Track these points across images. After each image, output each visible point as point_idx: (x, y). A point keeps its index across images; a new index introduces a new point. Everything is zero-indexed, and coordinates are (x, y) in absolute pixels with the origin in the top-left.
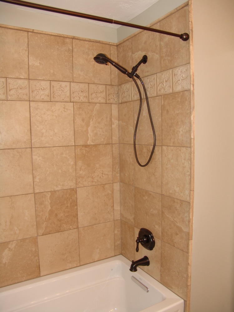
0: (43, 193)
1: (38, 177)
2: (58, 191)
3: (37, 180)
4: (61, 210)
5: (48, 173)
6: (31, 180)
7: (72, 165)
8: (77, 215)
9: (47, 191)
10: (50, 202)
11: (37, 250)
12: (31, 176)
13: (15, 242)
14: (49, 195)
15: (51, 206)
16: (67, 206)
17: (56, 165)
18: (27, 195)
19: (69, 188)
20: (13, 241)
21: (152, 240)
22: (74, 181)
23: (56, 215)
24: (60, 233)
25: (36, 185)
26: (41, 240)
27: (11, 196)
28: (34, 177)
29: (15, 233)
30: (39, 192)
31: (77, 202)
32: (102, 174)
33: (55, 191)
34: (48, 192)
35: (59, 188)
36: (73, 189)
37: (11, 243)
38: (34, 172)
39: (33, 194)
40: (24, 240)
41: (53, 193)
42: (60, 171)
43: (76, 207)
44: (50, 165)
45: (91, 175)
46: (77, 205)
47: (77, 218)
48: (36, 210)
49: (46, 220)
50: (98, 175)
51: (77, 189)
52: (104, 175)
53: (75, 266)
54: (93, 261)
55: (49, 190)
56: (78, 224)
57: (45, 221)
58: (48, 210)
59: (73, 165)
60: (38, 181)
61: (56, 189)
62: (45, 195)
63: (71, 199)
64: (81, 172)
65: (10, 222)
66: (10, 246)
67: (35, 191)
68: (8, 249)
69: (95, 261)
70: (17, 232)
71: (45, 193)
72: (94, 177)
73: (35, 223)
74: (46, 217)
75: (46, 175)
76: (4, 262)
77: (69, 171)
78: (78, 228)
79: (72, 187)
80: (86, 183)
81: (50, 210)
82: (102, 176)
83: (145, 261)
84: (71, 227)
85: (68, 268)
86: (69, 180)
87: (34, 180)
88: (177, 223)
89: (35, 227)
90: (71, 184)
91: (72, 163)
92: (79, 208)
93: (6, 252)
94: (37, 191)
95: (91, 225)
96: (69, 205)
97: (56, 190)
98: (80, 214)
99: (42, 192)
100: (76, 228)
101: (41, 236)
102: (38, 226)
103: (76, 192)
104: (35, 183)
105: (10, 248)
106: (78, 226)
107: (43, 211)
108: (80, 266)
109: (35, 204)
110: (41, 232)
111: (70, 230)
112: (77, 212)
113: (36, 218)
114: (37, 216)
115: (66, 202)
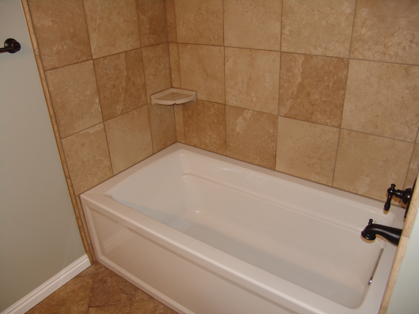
0: (293, 54)
1: (288, 28)
2: (316, 56)
3: (286, 31)
4: (317, 89)
5: (304, 22)
6: (278, 30)
7: (347, 13)
8: (343, 106)
9: (300, 52)
10: (301, 70)
11: (275, 134)
12: (278, 25)
13: (251, 111)
14: (301, 60)
15: (302, 78)
16: (328, 86)
17: (319, 11)
18: (270, 52)
19: (336, 56)
20: (249, 109)
22: (348, 46)
23: (308, 94)
24: (310, 123)
25: (284, 40)
26: (282, 122)
27: (251, 49)
28: (282, 27)
29: (252, 100)
30: (288, 51)
31: (346, 83)
32: (411, 41)
33: (312, 56)
34: (301, 55)
35: (319, 51)
36: (342, 59)
37: (247, 111)
38: (283, 18)
39: (279, 53)
40: (261, 113)
41: (308, 57)
42: (324, 23)
43: (342, 92)
44: (309, 9)
45: (383, 39)
46: (344, 89)
47: (342, 112)
48: (280, 78)
49: (292, 96)
50: (399, 44)
51: (350, 60)
52: (414, 45)
53: (325, 183)
54: (354, 192)
55: (303, 52)
56: (341, 122)
57: (291, 98)
58: (297, 83)
59: (349, 14)
60: (288, 33)
61: (314, 52)
62: (295, 58)
63: (335, 76)
64: (363, 31)
65: (248, 84)
66: (245, 115)
67: (282, 48)
68: (242, 117)
69: (359, 193)
70: (255, 100)
71: (296, 55)
72: (390, 44)
73: (277, 97)
74: (293, 92)
75: (301, 26)
76: (237, 131)
77: (339, 24)
78: (339, 127)
79: (341, 56)
80: (369, 53)
81: (300, 83)
82: (410, 47)
84: (328, 121)
85: (313, 180)
86: (338, 41)
87: (282, 31)
89: (276, 101)
90: (341, 50)
91: (348, 11)
92: (347, 96)
93: (240, 120)
94: (284, 49)
95: (363, 133)
96: (331, 85)
97: (314, 54)
98: (348, 107)
99: (291, 52)
100: (337, 127)
101: (283, 116)
102: (281, 102)
103: (347, 66)
104: (283, 36)
105: (245, 117)
106: (340, 125)
107: (289, 82)
108: (332, 187)
109: (281, 68)
110: (284, 111)
111: (327, 127)
112: (344, 100)
113: (280, 89)
114: (280, 87)
115: (326, 78)
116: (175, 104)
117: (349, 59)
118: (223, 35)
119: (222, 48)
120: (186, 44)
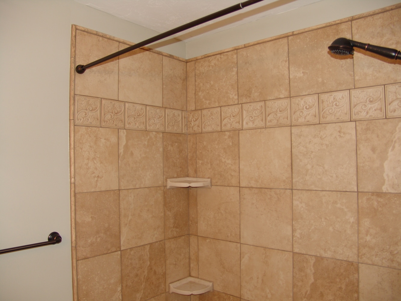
0: (305, 256)
1: (298, 231)
2: (327, 259)
3: (297, 234)
4: (330, 290)
5: (313, 228)
6: (289, 233)
7: (351, 222)
9: (311, 254)
10: (313, 271)
12: (289, 228)
14: (312, 261)
15: (314, 278)
16: (341, 288)
17: (326, 219)
18: (283, 252)
19: (345, 259)
22: (355, 251)
23: (322, 295)
25: (295, 242)
27: (265, 248)
28: (293, 231)
29: (267, 296)
30: (300, 252)
31: (358, 286)
33: (322, 258)
34: (312, 256)
35: (328, 254)
36: (352, 263)
38: (294, 223)
39: (291, 253)
41: (319, 259)
42: (331, 229)
43: (356, 295)
44: (316, 216)
45: (388, 247)
46: (357, 292)
48: (293, 276)
49: (306, 295)
55: (313, 254)
57: (305, 297)
58: (310, 283)
59: (353, 222)
60: (298, 236)
61: (324, 255)
62: (307, 259)
63: (347, 279)
64: (368, 238)
65: (263, 280)
67: (294, 249)
70: (269, 296)
71: (307, 256)
72: (396, 252)
73: (291, 294)
74: (307, 292)
75: (310, 231)
77: (345, 231)
79: (350, 260)
80: (377, 258)
81: (313, 283)
86: (345, 246)
87: (293, 234)
89: (290, 299)
90: (350, 255)
91: (352, 220)
92: (361, 299)
94: (296, 250)
96: (343, 287)
97: (324, 256)
99: (303, 253)
103: (357, 270)
104: (294, 238)
107: (302, 281)
109: (293, 268)
113: (293, 287)
114: (294, 286)
115: (338, 280)
116: (192, 294)
117: (359, 263)
118: (239, 233)
119: (239, 245)
120: (205, 238)
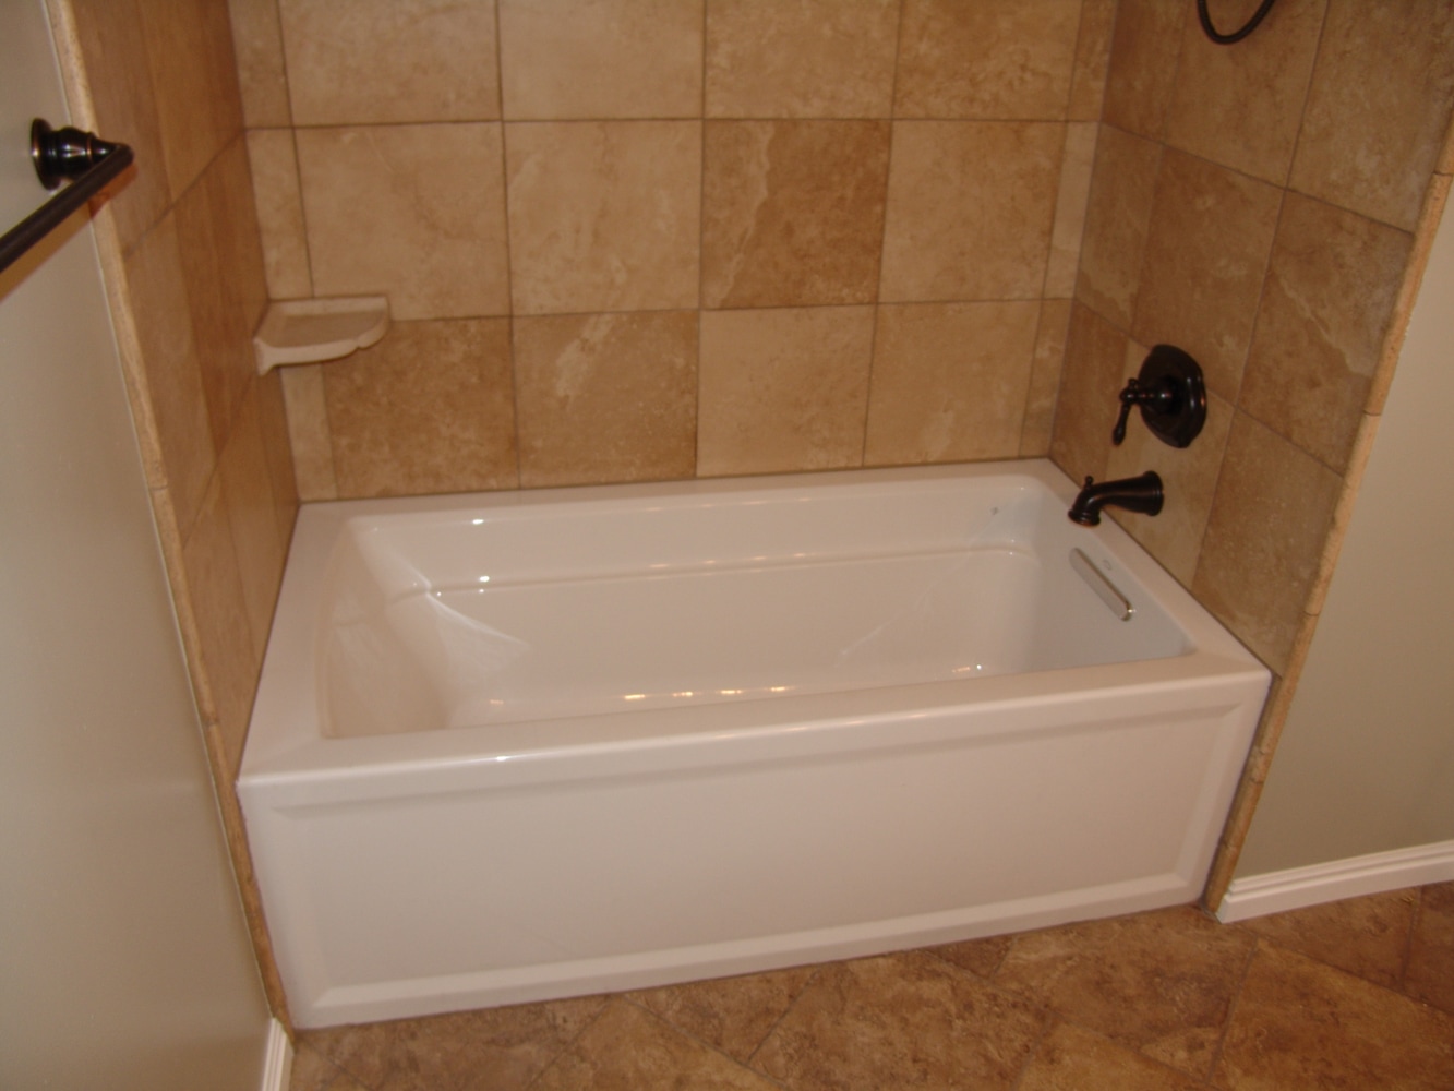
0: (742, 124)
1: (726, 47)
2: (809, 121)
3: (720, 59)
4: (813, 211)
5: (772, 31)
6: (693, 56)
8: (880, 244)
9: (762, 115)
10: (767, 166)
11: (693, 368)
12: (694, 40)
13: (607, 317)
14: (765, 136)
15: (768, 188)
16: (842, 199)
18: (671, 123)
19: (859, 115)
20: (600, 313)
21: (1192, 403)
22: (888, 88)
23: (789, 230)
24: (795, 311)
25: (713, 84)
26: (713, 327)
27: (606, 120)
28: (707, 47)
29: (612, 281)
30: (728, 114)
31: (886, 185)
32: (1023, 68)
33: (795, 123)
34: (764, 123)
35: (815, 108)
36: (873, 124)
37: (593, 320)
38: (710, 20)
39: (699, 124)
40: (643, 316)
41: (786, 126)
42: (827, 30)
43: (878, 209)
45: (966, 65)
46: (883, 199)
47: (879, 261)
48: (703, 196)
49: (741, 243)
50: (1001, 74)
51: (896, 124)
52: (1028, 76)
53: (842, 463)
54: (919, 461)
55: (770, 113)
56: (878, 287)
57: (739, 251)
58: (756, 204)
60: (724, 63)
61: (803, 111)
62: (749, 135)
63: (860, 169)
64: (923, 47)
65: (596, 233)
66: (586, 333)
67: (708, 108)
68: (577, 343)
69: (931, 460)
70: (621, 278)
71: (751, 123)
72: (981, 77)
73: (696, 253)
74: (746, 232)
75: (764, 41)
76: (560, 393)
77: (866, 32)
78: (875, 301)
79: (873, 114)
80: (938, 100)
81: (764, 204)
82: (1022, 80)
83: (1144, 494)
84: (845, 292)
85: (811, 467)
86: (863, 77)
87: (707, 60)
88: (1327, 329)
89: (691, 267)
90: (868, 99)
92: (891, 216)
93: (570, 355)
94: (716, 110)
95: (934, 302)
96: (849, 194)
97: (802, 116)
98: (894, 243)
99: (736, 117)
100: (869, 303)
101: (714, 309)
102: (707, 266)
103: (888, 140)
104: (710, 73)
105: (587, 341)
106: (876, 296)
107: (733, 205)
108: (863, 468)
109: (704, 168)
110: (717, 292)
111: (842, 309)
112: (882, 230)
113: (703, 230)
114: (705, 222)
115: (836, 178)
117: (892, 120)
118: (495, 84)
119: (496, 128)
120: (333, 129)
